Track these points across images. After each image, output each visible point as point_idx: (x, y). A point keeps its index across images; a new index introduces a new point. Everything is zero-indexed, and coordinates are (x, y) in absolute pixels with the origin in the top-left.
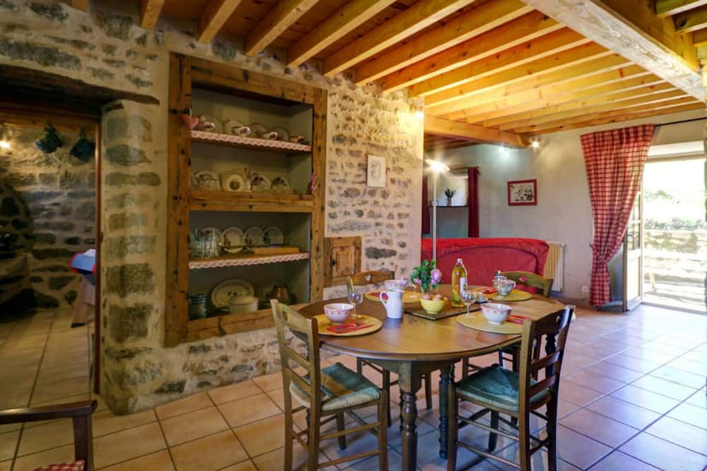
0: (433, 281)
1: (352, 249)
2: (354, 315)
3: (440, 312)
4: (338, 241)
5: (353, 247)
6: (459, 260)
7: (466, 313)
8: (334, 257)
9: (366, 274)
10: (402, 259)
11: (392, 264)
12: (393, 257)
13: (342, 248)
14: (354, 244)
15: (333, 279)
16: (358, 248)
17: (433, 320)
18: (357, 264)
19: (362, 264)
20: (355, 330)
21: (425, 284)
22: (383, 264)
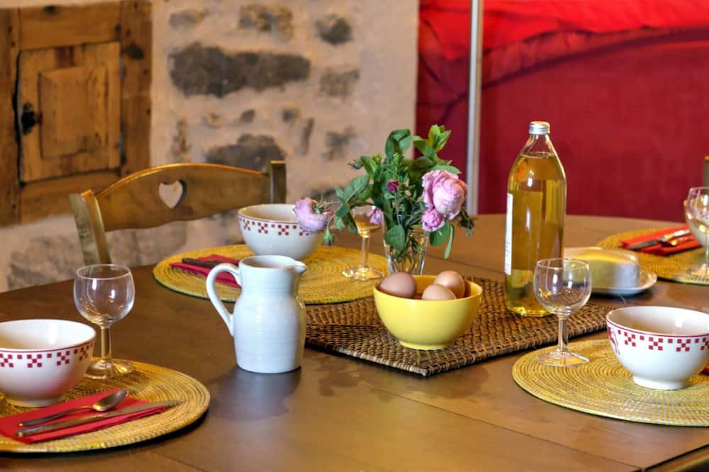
0: (428, 218)
1: (110, 56)
2: (100, 365)
3: (451, 343)
4: (46, 26)
5: (114, 48)
6: (538, 128)
7: (555, 343)
8: (28, 94)
9: (166, 177)
10: (333, 93)
11: (288, 116)
12: (293, 89)
13: (66, 56)
14: (118, 33)
15: (29, 193)
16: (137, 52)
17: (419, 376)
18: (131, 121)
19: (155, 118)
20: (99, 425)
21: (399, 229)
22: (248, 116)
